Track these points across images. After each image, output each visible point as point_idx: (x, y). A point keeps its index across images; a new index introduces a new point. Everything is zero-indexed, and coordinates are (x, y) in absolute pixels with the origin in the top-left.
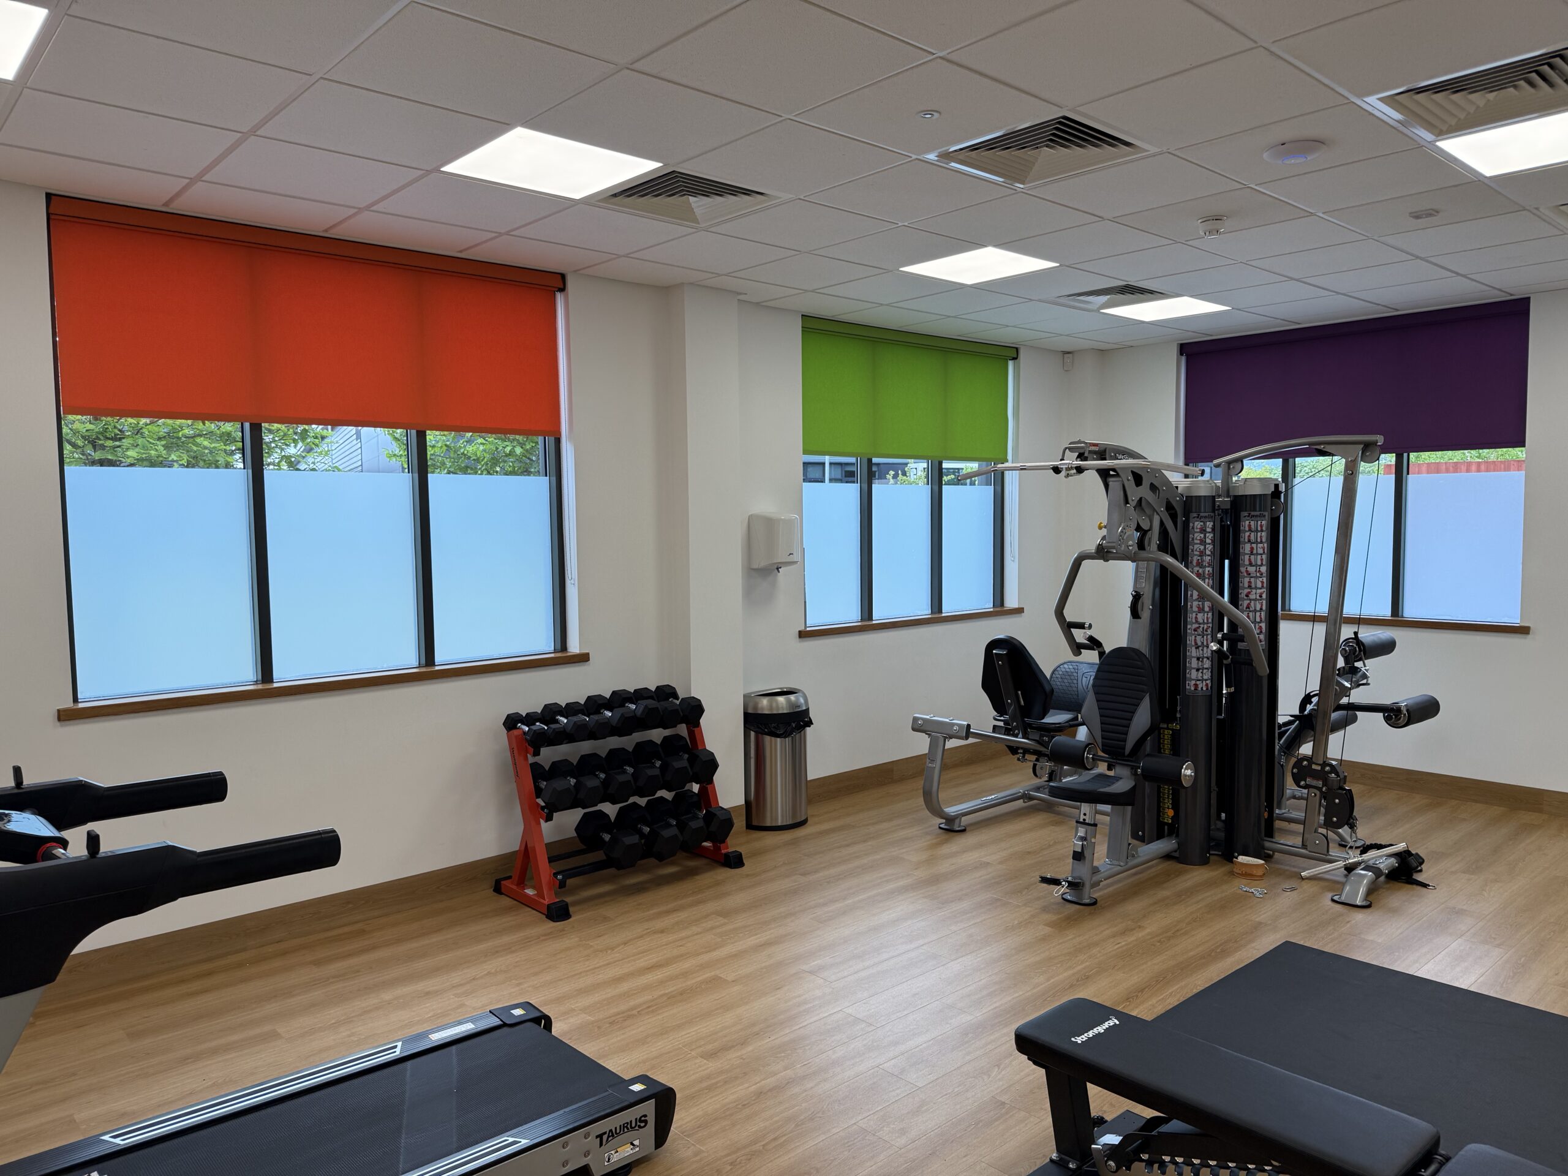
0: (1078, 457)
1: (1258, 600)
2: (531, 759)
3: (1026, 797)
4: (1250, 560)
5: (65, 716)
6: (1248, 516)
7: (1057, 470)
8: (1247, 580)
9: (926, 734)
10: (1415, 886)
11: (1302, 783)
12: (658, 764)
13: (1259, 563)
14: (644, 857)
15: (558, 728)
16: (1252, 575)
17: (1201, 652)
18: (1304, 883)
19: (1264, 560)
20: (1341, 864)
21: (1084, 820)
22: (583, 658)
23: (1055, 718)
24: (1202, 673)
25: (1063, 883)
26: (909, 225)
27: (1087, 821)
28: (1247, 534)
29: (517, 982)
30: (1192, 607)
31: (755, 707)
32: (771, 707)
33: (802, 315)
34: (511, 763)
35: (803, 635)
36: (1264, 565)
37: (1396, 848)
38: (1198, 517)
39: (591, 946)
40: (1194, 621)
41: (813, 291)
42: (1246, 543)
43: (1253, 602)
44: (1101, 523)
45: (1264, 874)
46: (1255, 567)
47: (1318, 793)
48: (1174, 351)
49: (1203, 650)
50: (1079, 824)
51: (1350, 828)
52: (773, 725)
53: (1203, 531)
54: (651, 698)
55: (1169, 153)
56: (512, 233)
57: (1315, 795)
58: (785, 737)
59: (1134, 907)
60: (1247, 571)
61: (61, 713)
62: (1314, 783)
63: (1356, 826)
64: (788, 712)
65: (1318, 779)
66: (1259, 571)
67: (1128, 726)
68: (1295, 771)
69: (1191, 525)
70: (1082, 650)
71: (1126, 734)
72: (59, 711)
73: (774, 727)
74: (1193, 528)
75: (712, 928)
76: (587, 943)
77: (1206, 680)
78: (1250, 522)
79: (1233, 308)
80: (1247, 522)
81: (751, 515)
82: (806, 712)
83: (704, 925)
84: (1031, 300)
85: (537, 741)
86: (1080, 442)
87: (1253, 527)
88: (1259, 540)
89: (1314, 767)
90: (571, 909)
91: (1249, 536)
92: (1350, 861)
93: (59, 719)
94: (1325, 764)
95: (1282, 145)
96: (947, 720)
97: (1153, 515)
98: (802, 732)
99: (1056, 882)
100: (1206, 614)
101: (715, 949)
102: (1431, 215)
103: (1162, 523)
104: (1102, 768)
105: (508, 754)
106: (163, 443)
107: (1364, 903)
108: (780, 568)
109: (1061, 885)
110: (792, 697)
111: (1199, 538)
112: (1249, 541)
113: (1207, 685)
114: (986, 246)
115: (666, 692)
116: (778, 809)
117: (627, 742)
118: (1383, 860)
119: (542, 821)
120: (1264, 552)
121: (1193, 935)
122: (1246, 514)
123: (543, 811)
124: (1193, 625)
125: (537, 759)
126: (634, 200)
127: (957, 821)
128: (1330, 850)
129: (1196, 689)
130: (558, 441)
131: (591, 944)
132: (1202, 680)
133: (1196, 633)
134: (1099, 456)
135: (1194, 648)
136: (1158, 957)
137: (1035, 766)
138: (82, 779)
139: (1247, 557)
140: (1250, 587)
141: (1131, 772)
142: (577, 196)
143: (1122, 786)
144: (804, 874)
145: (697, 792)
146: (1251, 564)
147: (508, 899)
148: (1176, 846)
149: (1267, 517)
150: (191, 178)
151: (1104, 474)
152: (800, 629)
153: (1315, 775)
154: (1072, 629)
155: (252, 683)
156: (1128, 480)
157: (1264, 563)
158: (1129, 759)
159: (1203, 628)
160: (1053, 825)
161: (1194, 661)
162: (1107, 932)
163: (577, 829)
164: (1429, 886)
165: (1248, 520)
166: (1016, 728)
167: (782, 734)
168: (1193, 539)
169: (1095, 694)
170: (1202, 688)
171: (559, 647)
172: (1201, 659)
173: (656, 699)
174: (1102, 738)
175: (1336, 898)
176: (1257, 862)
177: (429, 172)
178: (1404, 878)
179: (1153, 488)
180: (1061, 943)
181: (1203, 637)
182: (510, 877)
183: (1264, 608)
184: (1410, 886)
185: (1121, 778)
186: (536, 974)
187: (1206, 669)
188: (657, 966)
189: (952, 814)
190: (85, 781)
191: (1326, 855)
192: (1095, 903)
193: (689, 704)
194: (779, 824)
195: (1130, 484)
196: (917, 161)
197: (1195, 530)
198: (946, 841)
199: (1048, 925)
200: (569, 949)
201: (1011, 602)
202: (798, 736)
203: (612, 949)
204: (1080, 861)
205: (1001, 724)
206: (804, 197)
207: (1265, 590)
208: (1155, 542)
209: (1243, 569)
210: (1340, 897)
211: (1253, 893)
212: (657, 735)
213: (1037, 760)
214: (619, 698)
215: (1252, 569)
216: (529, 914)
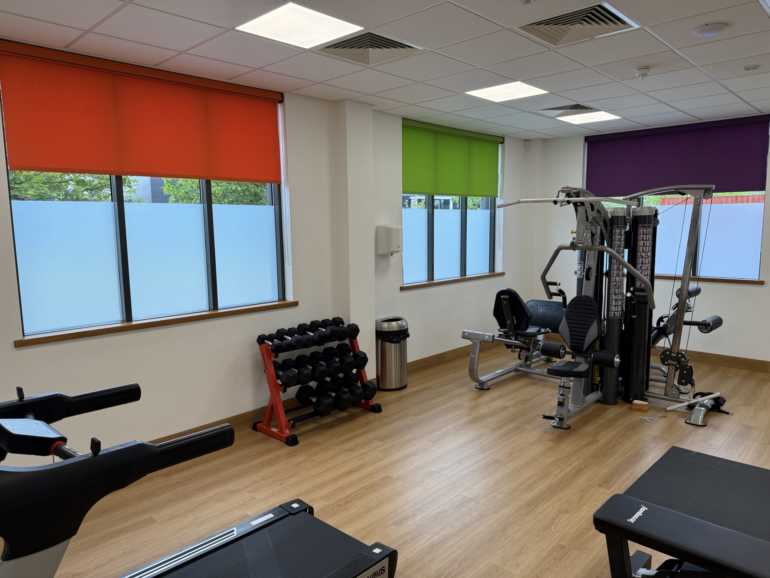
0: (566, 195)
1: (646, 270)
2: (273, 359)
3: (516, 370)
4: (643, 249)
5: (19, 344)
6: (643, 227)
7: (555, 202)
8: (641, 260)
9: (470, 340)
10: (722, 414)
11: (666, 363)
12: (337, 360)
13: (647, 251)
14: (334, 409)
15: (287, 343)
16: (643, 257)
17: (617, 297)
18: (667, 413)
19: (650, 249)
20: (687, 403)
21: (564, 385)
22: (295, 304)
23: (532, 330)
24: (618, 307)
25: (556, 419)
26: (482, 68)
27: (565, 386)
28: (642, 236)
29: (280, 483)
30: (613, 274)
31: (381, 328)
32: (389, 328)
33: (402, 118)
34: (262, 362)
35: (402, 289)
36: (650, 252)
37: (715, 395)
38: (618, 227)
39: (315, 460)
40: (614, 281)
41: (414, 105)
42: (641, 240)
43: (643, 271)
44: (573, 231)
45: (648, 409)
46: (645, 253)
47: (674, 367)
48: (582, 140)
49: (618, 296)
50: (561, 388)
51: (691, 385)
52: (391, 337)
53: (620, 234)
54: (331, 325)
55: (643, 29)
56: (262, 69)
57: (673, 369)
58: (398, 343)
59: (590, 428)
60: (641, 255)
61: (16, 343)
62: (672, 363)
63: (694, 384)
64: (398, 330)
65: (674, 361)
66: (647, 255)
67: (585, 336)
68: (662, 356)
69: (614, 231)
70: (553, 296)
71: (584, 340)
72: (15, 342)
73: (392, 338)
74: (615, 233)
75: (376, 448)
76: (312, 458)
77: (619, 311)
78: (643, 230)
79: (622, 118)
80: (642, 230)
81: (378, 226)
82: (407, 330)
83: (371, 446)
84: (524, 111)
85: (277, 350)
86: (567, 187)
87: (645, 232)
88: (648, 239)
89: (672, 354)
90: (299, 438)
91: (643, 237)
92: (692, 402)
93: (16, 346)
94: (678, 353)
95: (706, 25)
96: (482, 333)
97: (597, 226)
98: (405, 340)
99: (552, 418)
100: (620, 277)
101: (381, 460)
102: (755, 68)
103: (601, 230)
104: (568, 358)
105: (260, 356)
106: (47, 186)
107: (702, 424)
108: (393, 254)
109: (555, 419)
110: (400, 322)
111: (618, 238)
112: (643, 239)
113: (620, 314)
114: (517, 81)
115: (337, 321)
116: (393, 380)
117: (320, 349)
118: (707, 401)
119: (280, 392)
120: (650, 245)
121: (625, 444)
122: (641, 225)
123: (281, 387)
124: (614, 283)
125: (276, 360)
126: (339, 50)
127: (485, 384)
128: (680, 397)
129: (614, 316)
130: (279, 186)
131: (314, 459)
132: (618, 311)
133: (615, 287)
134: (576, 195)
135: (614, 295)
136: (612, 457)
137: (519, 354)
138: (58, 393)
139: (641, 248)
140: (642, 263)
141: (585, 360)
142: (307, 47)
143: (583, 367)
144: (415, 415)
145: (355, 373)
146: (643, 252)
147: (261, 433)
148: (601, 395)
149: (652, 227)
150: (85, 30)
151: (576, 204)
152: (401, 286)
153: (673, 359)
154: (549, 286)
155: (120, 322)
156: (589, 208)
157: (650, 251)
158: (585, 353)
159: (619, 284)
160: (532, 385)
161: (614, 302)
162: (581, 443)
163: (296, 396)
164: (729, 413)
165: (642, 229)
166: (512, 335)
167: (396, 341)
168: (615, 239)
169: (566, 320)
170: (617, 315)
171: (281, 298)
172: (617, 301)
173: (333, 325)
174: (571, 343)
175: (688, 421)
176: (644, 403)
177: (228, 30)
178: (716, 409)
179: (598, 211)
180: (561, 451)
181: (619, 289)
182: (261, 422)
183: (649, 274)
184: (720, 414)
185: (581, 363)
186: (289, 478)
187: (620, 305)
188: (353, 471)
189: (484, 380)
190: (60, 394)
191: (678, 399)
192: (569, 428)
193: (352, 327)
194: (394, 387)
195: (589, 210)
196: (507, 30)
197: (616, 234)
198: (481, 396)
199: (549, 441)
200: (302, 462)
201: (499, 269)
202: (402, 342)
203: (327, 461)
204: (562, 406)
205: (502, 333)
206: (434, 50)
207: (650, 265)
208: (598, 240)
209: (639, 254)
210: (690, 421)
211: (645, 419)
212: (334, 344)
213: (521, 351)
214: (315, 326)
215: (643, 254)
216: (275, 443)
